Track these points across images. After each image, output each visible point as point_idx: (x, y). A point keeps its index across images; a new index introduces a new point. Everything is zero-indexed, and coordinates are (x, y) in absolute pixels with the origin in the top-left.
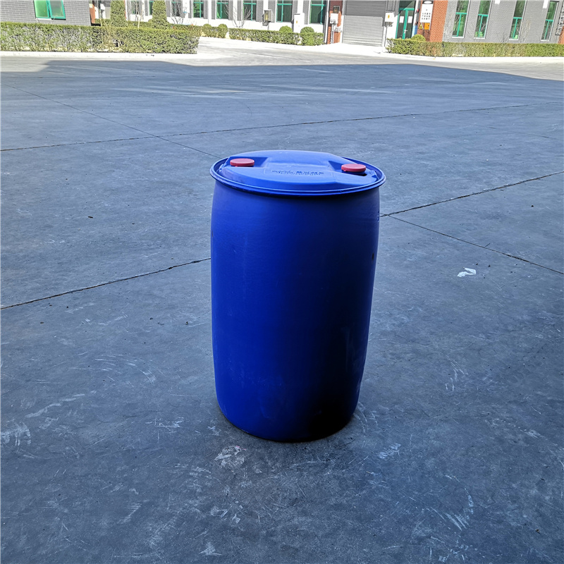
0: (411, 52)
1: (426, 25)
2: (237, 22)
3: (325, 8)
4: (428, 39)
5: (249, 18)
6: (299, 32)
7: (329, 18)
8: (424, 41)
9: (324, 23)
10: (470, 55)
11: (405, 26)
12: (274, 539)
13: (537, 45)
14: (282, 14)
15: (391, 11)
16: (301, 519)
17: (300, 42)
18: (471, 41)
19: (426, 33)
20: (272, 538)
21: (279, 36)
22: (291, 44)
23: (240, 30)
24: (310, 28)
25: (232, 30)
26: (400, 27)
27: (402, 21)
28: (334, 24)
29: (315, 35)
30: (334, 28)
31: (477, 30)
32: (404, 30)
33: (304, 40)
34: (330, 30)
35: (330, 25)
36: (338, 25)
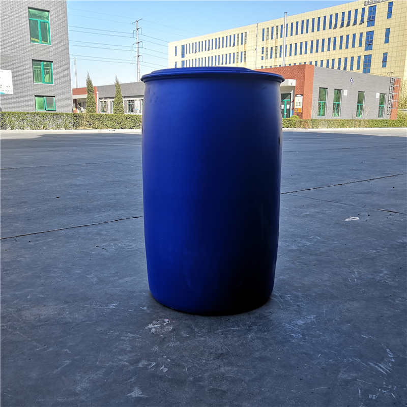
0: (290, 126)
1: (299, 110)
4: (301, 118)
10: (331, 127)
11: (285, 111)
12: (201, 383)
13: (376, 120)
16: (227, 368)
18: (330, 118)
19: (300, 115)
20: (199, 383)
31: (334, 112)
32: (285, 114)
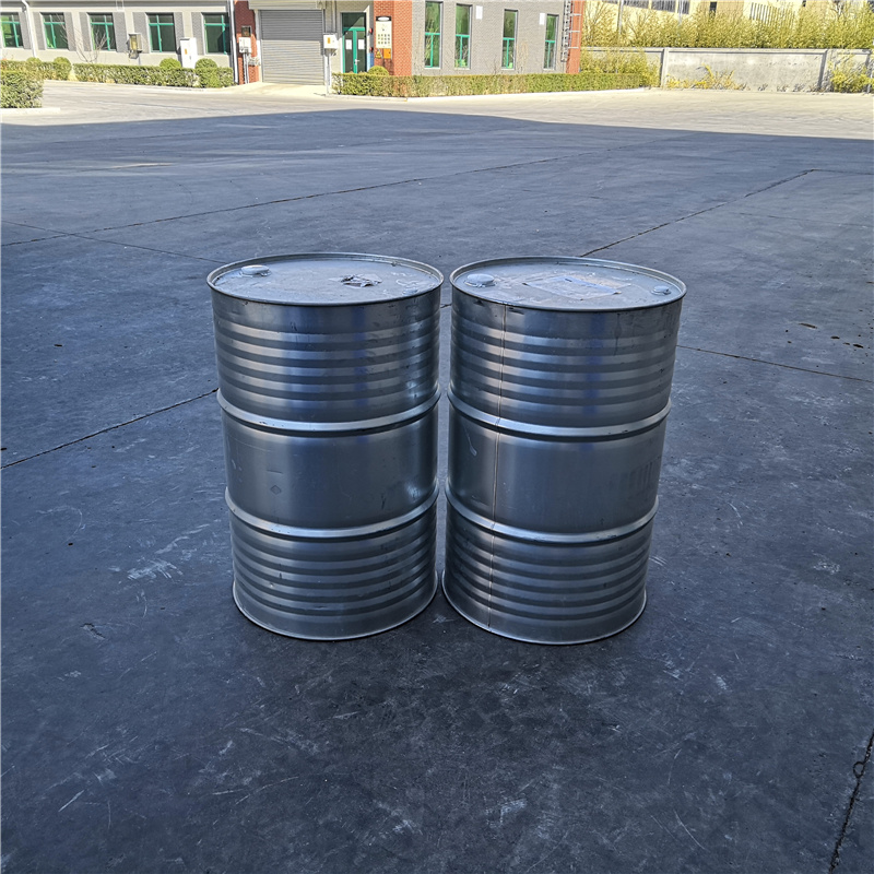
0: (369, 92)
1: (386, 53)
2: (86, 54)
3: (228, 29)
4: (392, 73)
5: (105, 47)
6: (193, 68)
7: (238, 44)
8: (388, 75)
9: (229, 52)
10: (454, 94)
11: (356, 55)
13: (541, 76)
14: (160, 40)
15: (331, 32)
17: (196, 83)
18: (452, 74)
19: (388, 64)
21: (160, 74)
22: (183, 85)
23: (93, 66)
24: (210, 61)
25: (79, 66)
26: (348, 55)
27: (349, 47)
28: (247, 53)
29: (219, 72)
30: (247, 59)
31: (457, 57)
32: (355, 61)
33: (203, 78)
34: (240, 62)
35: (240, 55)
36: (253, 56)
